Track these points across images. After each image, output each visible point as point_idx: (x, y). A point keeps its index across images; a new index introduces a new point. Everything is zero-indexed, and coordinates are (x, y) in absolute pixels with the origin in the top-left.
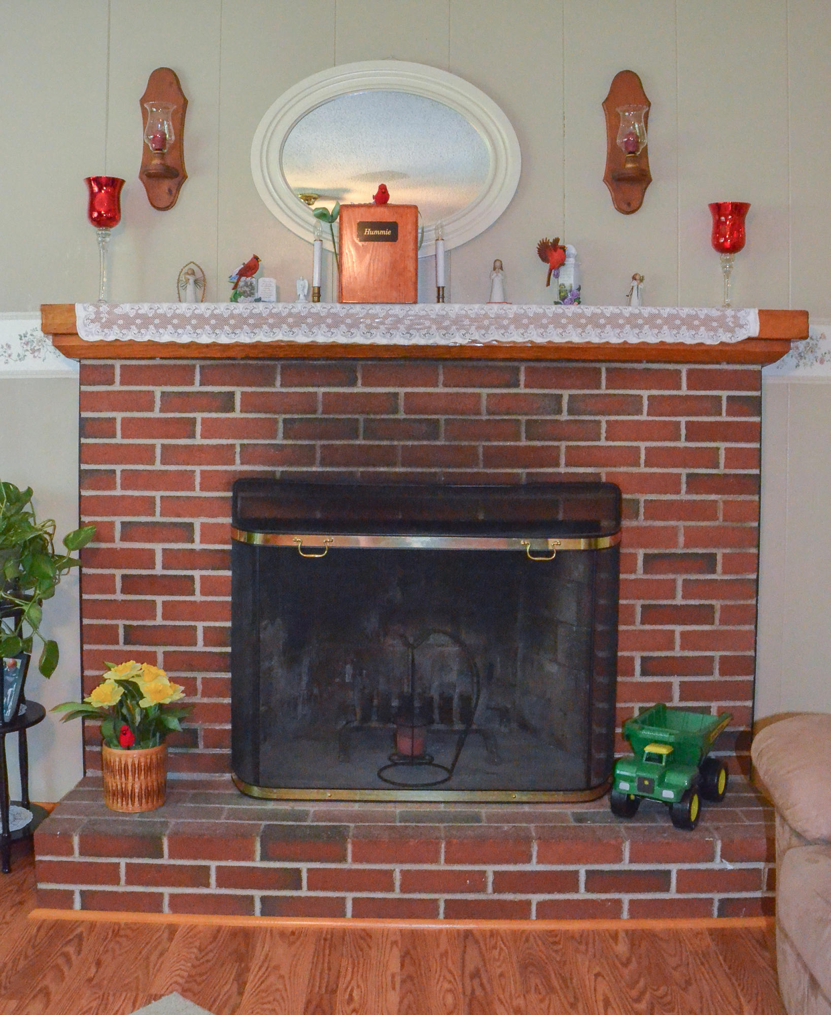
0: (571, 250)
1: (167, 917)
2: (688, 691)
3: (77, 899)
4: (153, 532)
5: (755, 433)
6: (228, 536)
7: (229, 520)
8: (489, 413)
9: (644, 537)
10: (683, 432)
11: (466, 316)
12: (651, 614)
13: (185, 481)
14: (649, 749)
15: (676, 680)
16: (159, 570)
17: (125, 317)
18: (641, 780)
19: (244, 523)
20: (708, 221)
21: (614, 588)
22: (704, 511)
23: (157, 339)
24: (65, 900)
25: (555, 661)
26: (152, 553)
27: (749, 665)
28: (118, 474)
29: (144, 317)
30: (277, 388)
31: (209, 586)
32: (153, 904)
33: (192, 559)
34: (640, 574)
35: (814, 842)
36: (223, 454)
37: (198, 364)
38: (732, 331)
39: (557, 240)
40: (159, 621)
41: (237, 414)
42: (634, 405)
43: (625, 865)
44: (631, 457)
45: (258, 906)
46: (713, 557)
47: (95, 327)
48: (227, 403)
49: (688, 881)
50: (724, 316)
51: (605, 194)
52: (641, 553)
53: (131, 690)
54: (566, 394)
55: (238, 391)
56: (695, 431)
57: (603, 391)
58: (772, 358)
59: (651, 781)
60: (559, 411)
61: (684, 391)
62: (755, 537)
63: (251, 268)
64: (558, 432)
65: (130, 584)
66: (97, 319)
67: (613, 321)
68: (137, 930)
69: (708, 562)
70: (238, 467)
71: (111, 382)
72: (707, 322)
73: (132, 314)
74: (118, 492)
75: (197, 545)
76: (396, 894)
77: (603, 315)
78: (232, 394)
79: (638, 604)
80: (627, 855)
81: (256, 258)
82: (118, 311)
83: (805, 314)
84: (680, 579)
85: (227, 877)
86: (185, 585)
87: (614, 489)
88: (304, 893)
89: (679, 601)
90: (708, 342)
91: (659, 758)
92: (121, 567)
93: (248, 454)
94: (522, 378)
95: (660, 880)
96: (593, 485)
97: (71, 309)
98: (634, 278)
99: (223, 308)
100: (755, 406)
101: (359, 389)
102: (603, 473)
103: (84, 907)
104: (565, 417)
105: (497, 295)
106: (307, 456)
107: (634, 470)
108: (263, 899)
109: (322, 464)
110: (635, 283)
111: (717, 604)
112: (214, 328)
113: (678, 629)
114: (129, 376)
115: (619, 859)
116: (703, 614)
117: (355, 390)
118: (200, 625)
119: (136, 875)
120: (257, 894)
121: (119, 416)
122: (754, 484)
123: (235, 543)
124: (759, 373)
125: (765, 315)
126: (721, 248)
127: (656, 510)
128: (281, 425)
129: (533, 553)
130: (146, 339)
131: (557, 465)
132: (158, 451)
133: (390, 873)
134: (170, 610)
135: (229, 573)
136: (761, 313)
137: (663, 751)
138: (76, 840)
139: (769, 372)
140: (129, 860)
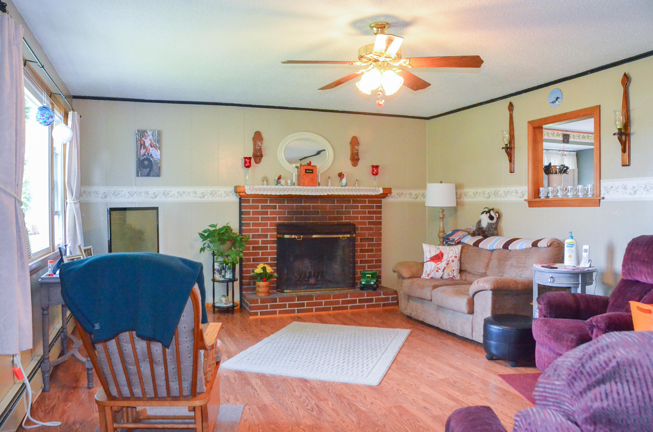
0: (345, 175)
1: (278, 315)
2: (369, 267)
3: (259, 313)
4: (259, 236)
5: (380, 213)
6: (276, 237)
7: (276, 233)
8: (329, 209)
9: (360, 235)
10: (367, 212)
11: (330, 189)
12: (362, 251)
13: (266, 225)
14: (367, 275)
15: (367, 265)
16: (260, 245)
17: (256, 189)
18: (367, 281)
19: (278, 233)
20: (371, 169)
21: (354, 246)
22: (371, 229)
23: (263, 194)
24: (256, 314)
25: (336, 264)
26: (259, 241)
27: (380, 261)
28: (251, 223)
29: (260, 189)
30: (286, 204)
31: (271, 248)
32: (275, 313)
33: (267, 242)
34: (359, 242)
35: (407, 278)
36: (274, 219)
37: (269, 199)
38: (377, 192)
39: (342, 173)
40: (260, 256)
41: (277, 210)
42: (357, 207)
43: (365, 298)
44: (357, 218)
45: (296, 311)
46: (373, 239)
47: (249, 191)
48: (275, 207)
49: (377, 300)
50: (376, 189)
51: (350, 163)
52: (359, 238)
53: (264, 269)
54: (344, 205)
55: (277, 205)
56: (369, 213)
57: (351, 204)
58: (384, 197)
59: (369, 281)
60: (343, 209)
61: (367, 204)
62: (380, 234)
63: (280, 178)
64: (343, 213)
65: (254, 248)
66: (250, 189)
67: (351, 190)
68: (272, 319)
69: (372, 240)
70: (278, 221)
71: (249, 203)
72: (373, 190)
73: (258, 188)
74: (251, 228)
75: (269, 239)
76: (323, 306)
77: (353, 189)
78: (276, 205)
79: (359, 249)
80: (366, 295)
81: (280, 176)
82: (254, 187)
83: (391, 189)
84: (367, 243)
85: (290, 306)
86: (266, 248)
87: (354, 225)
88: (305, 307)
89: (367, 248)
90: (373, 194)
91: (369, 277)
92: (252, 244)
93: (280, 218)
94: (336, 202)
95: (371, 300)
96: (349, 224)
97: (244, 187)
98: (356, 180)
99: (273, 187)
100: (380, 207)
101: (303, 204)
102: (352, 221)
103: (261, 315)
104: (344, 210)
105: (330, 184)
106: (292, 219)
107: (358, 221)
108: (297, 310)
109: (295, 221)
110: (357, 182)
111: (374, 248)
112: (275, 191)
113: (367, 254)
114: (253, 201)
115: (364, 296)
116: (371, 251)
117: (302, 204)
118: (269, 257)
119: (272, 307)
120: (296, 309)
121: (251, 210)
122: (380, 223)
123: (278, 238)
124: (381, 200)
125: (383, 189)
126: (373, 174)
127: (362, 229)
128: (287, 212)
129: (342, 238)
130: (261, 194)
131: (343, 220)
132: (260, 218)
133: (322, 302)
134: (263, 254)
135: (276, 245)
136: (383, 188)
137: (370, 276)
138: (259, 301)
139: (383, 200)
140: (270, 304)
